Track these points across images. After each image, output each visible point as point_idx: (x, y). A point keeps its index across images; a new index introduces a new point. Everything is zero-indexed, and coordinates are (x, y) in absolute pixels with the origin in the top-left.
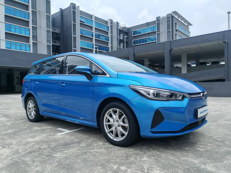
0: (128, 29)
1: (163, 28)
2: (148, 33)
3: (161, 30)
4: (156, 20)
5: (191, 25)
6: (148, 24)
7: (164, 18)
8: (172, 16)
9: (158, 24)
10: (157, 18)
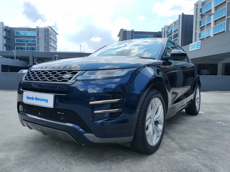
0: (11, 28)
1: (42, 35)
2: (29, 36)
3: (40, 37)
4: (36, 28)
5: (58, 34)
6: (29, 29)
7: (42, 28)
8: (48, 29)
9: (38, 32)
10: (37, 27)
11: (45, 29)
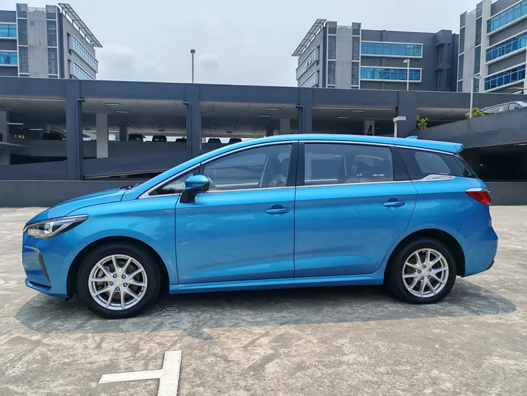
3: (30, 42)
5: (99, 45)
9: (23, 24)
10: (19, 6)
11: (49, 15)
